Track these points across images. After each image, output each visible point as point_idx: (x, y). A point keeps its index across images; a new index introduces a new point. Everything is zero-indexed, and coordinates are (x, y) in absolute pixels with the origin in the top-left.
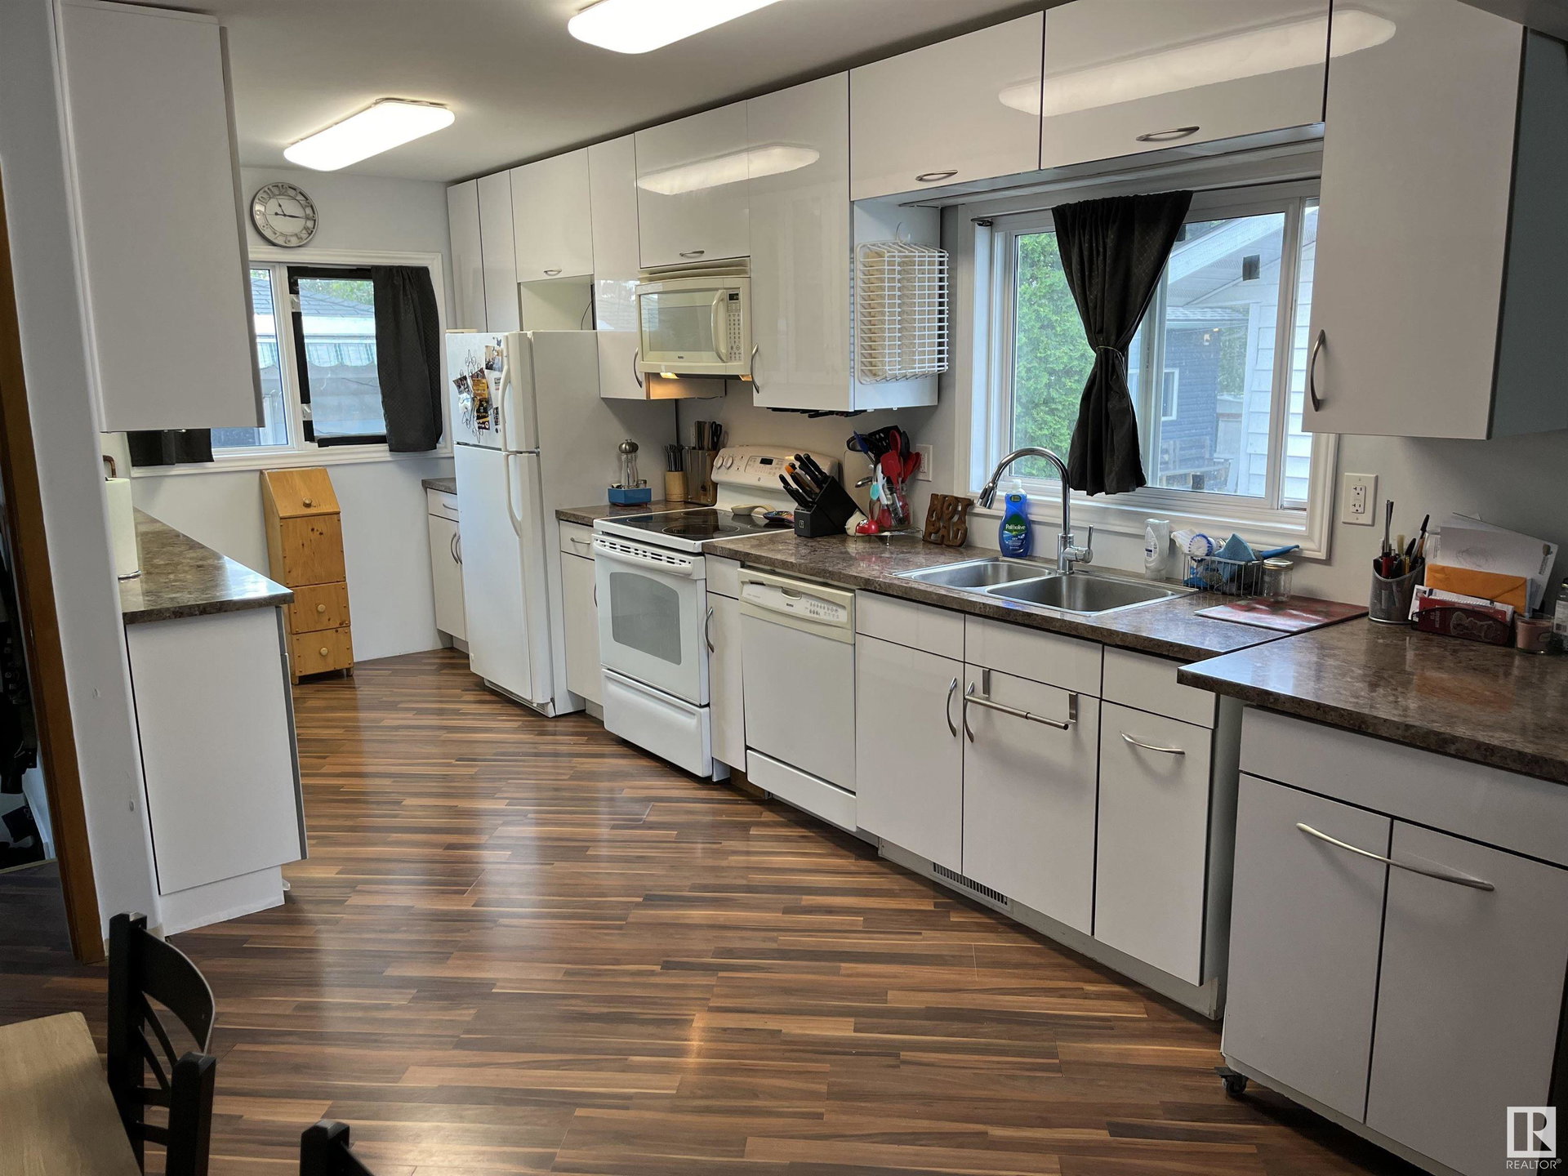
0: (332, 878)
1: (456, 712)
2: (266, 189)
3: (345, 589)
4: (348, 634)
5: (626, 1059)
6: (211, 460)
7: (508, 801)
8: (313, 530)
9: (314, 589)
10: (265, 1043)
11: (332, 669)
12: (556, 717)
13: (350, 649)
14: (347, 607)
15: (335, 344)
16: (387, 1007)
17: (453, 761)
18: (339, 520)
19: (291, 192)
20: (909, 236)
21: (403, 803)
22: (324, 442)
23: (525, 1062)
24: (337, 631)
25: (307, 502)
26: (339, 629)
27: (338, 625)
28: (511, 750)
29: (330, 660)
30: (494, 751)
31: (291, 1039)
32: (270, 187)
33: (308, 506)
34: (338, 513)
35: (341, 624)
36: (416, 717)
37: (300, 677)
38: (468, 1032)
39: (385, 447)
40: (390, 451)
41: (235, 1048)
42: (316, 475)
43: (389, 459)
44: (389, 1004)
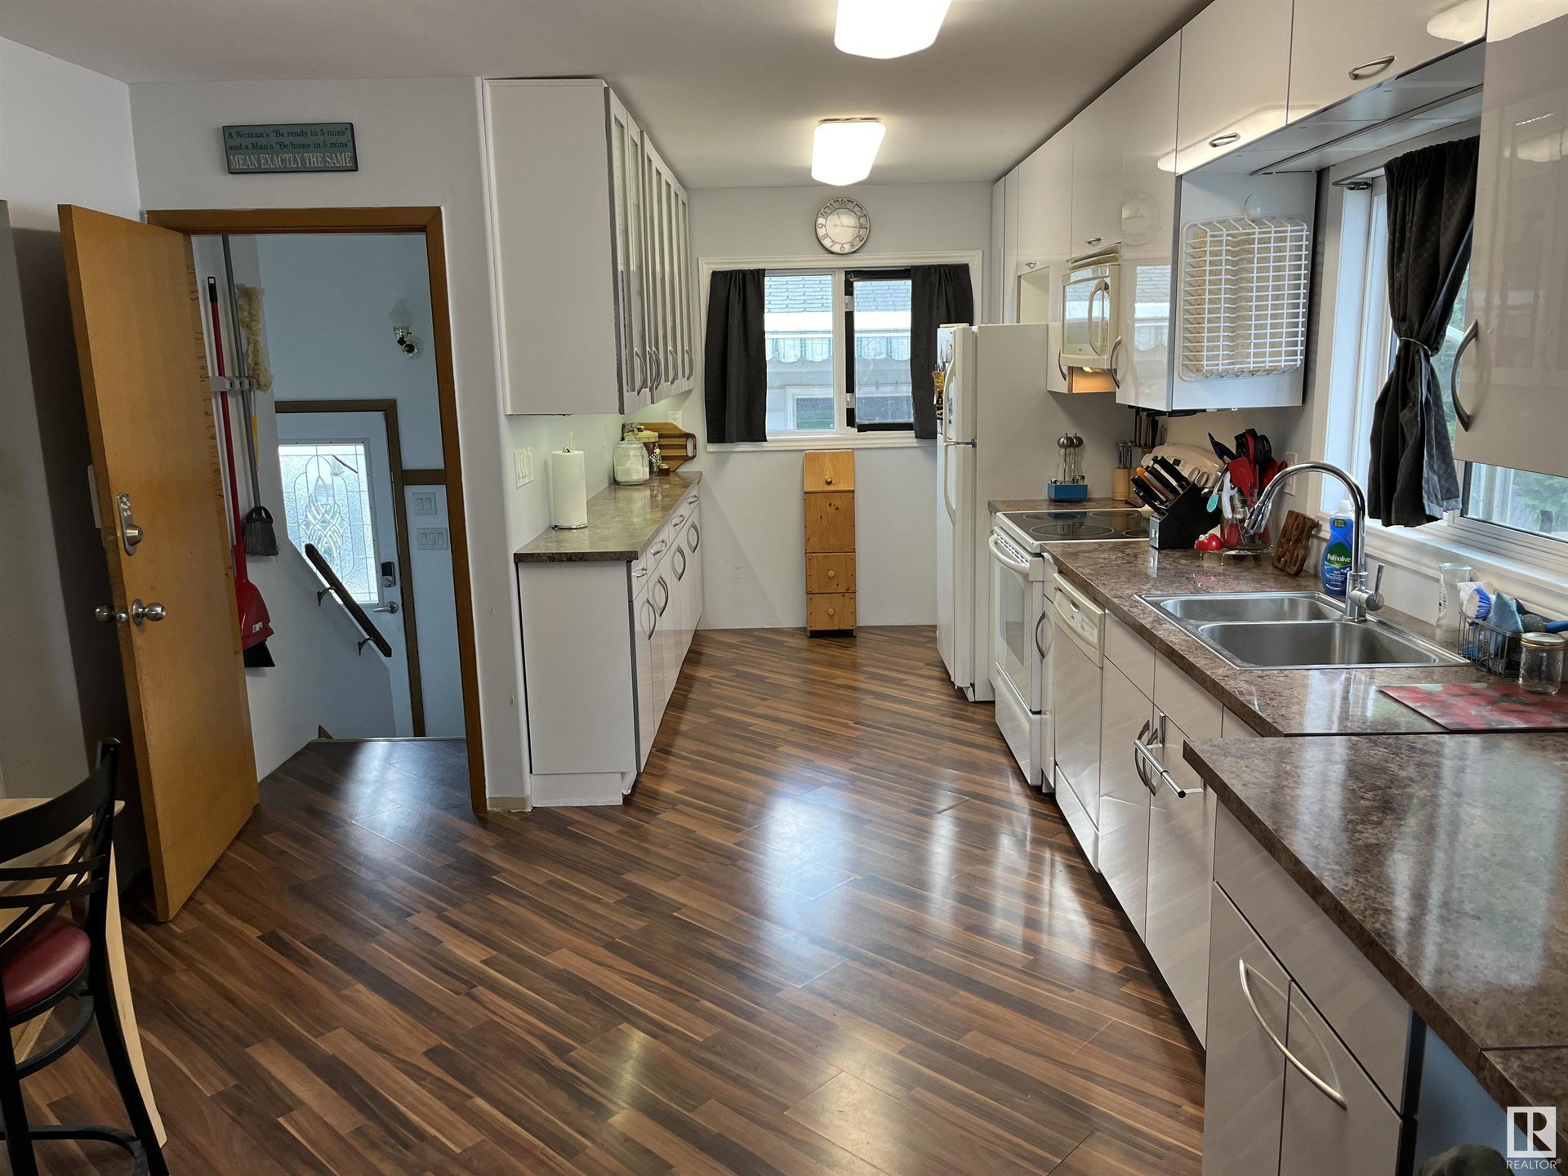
0: (670, 794)
1: (899, 682)
2: (828, 204)
3: (853, 559)
4: (853, 599)
5: (699, 1001)
6: (766, 441)
7: (854, 766)
8: (830, 505)
9: (828, 556)
10: (507, 899)
11: (837, 628)
12: (975, 702)
13: (854, 613)
14: (853, 575)
15: (887, 338)
16: (597, 900)
17: (851, 723)
18: (853, 498)
19: (850, 206)
20: (1259, 209)
21: (779, 749)
22: (863, 428)
23: (631, 974)
24: (844, 596)
25: (829, 480)
26: (846, 594)
27: (845, 591)
28: (905, 723)
29: (836, 619)
30: (890, 721)
31: (522, 902)
32: (832, 202)
33: (829, 483)
34: (853, 491)
35: (848, 590)
36: (868, 681)
37: (811, 631)
38: (623, 938)
39: (912, 433)
40: (916, 437)
41: (489, 896)
42: (845, 458)
43: (916, 445)
44: (601, 899)
